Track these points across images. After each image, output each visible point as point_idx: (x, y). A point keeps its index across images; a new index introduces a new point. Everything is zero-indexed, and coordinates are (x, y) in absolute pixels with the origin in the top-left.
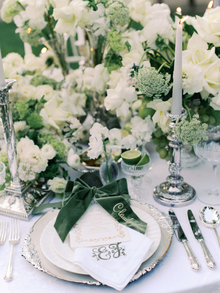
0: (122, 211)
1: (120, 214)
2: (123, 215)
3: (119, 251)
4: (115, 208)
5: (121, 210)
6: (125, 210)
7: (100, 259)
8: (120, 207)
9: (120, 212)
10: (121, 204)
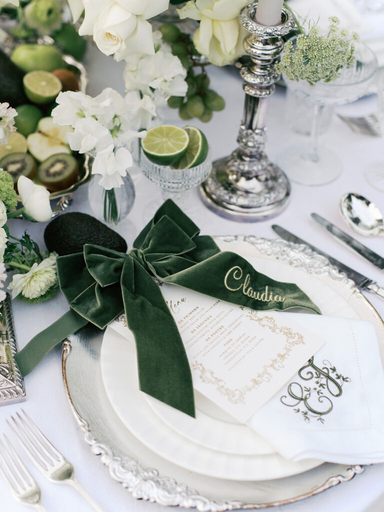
0: (246, 281)
1: (246, 290)
2: (251, 290)
3: (328, 377)
4: (227, 283)
5: (242, 281)
6: (248, 277)
7: (323, 417)
8: (237, 275)
9: (243, 286)
10: (237, 269)
